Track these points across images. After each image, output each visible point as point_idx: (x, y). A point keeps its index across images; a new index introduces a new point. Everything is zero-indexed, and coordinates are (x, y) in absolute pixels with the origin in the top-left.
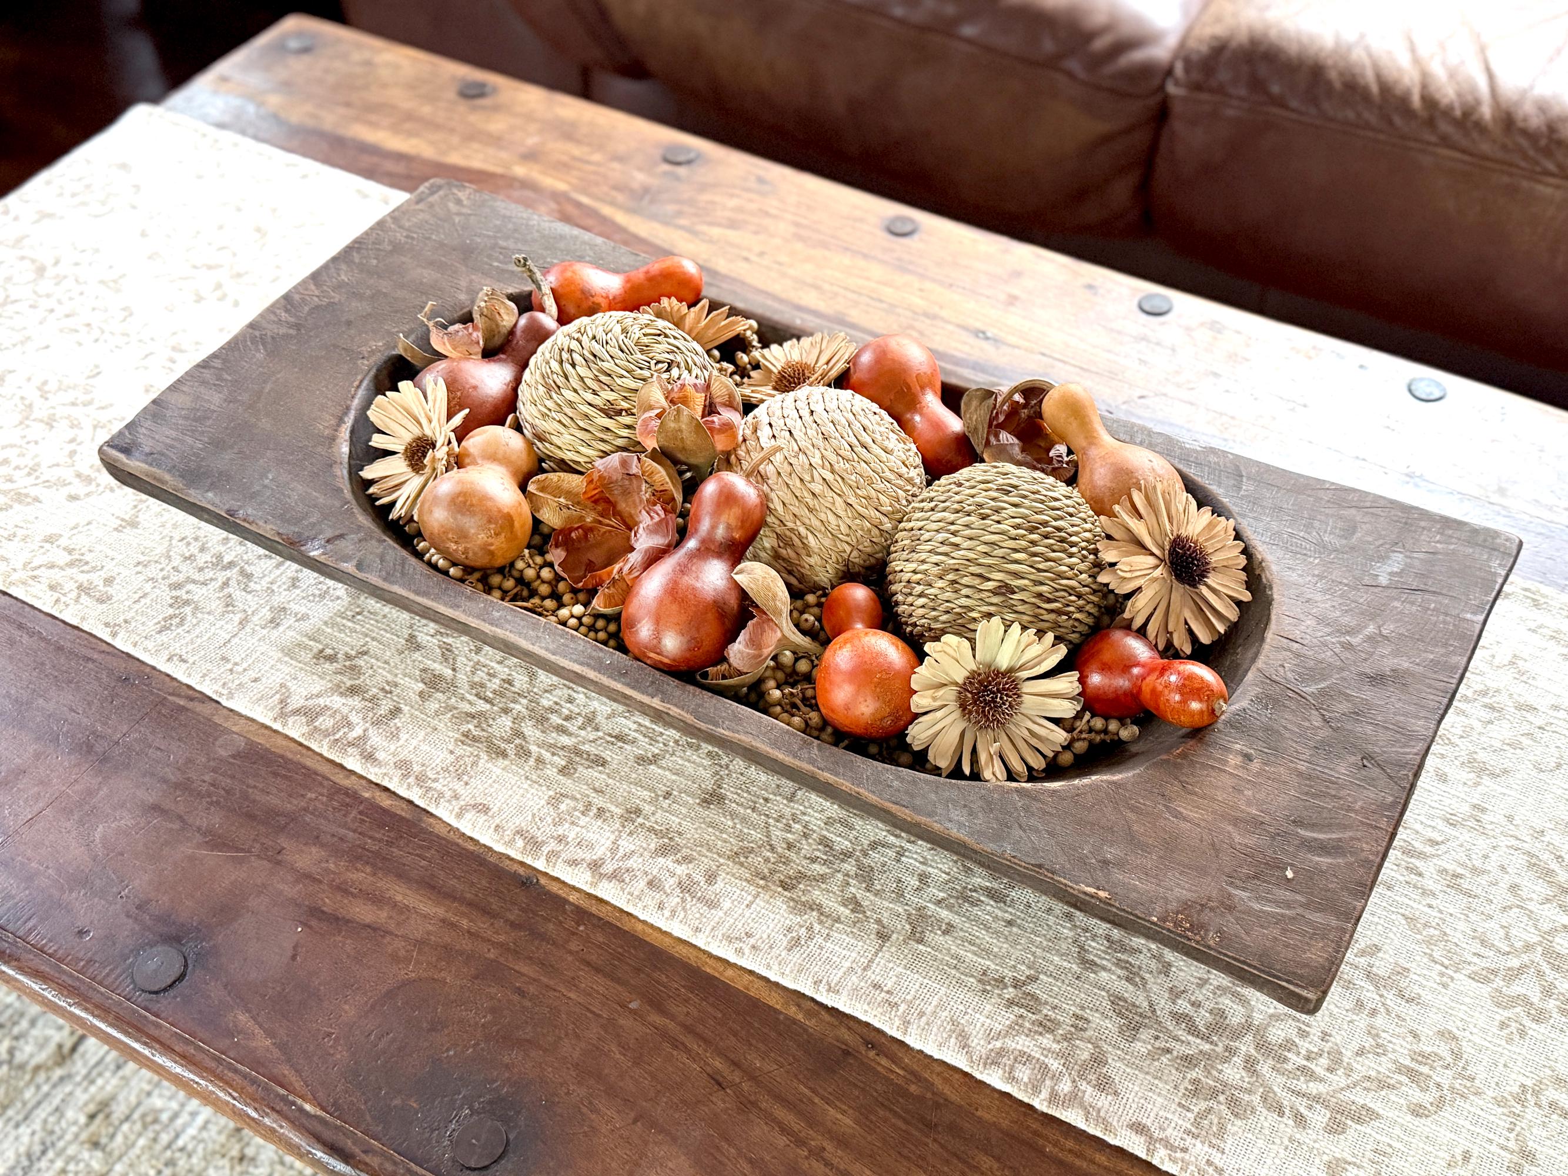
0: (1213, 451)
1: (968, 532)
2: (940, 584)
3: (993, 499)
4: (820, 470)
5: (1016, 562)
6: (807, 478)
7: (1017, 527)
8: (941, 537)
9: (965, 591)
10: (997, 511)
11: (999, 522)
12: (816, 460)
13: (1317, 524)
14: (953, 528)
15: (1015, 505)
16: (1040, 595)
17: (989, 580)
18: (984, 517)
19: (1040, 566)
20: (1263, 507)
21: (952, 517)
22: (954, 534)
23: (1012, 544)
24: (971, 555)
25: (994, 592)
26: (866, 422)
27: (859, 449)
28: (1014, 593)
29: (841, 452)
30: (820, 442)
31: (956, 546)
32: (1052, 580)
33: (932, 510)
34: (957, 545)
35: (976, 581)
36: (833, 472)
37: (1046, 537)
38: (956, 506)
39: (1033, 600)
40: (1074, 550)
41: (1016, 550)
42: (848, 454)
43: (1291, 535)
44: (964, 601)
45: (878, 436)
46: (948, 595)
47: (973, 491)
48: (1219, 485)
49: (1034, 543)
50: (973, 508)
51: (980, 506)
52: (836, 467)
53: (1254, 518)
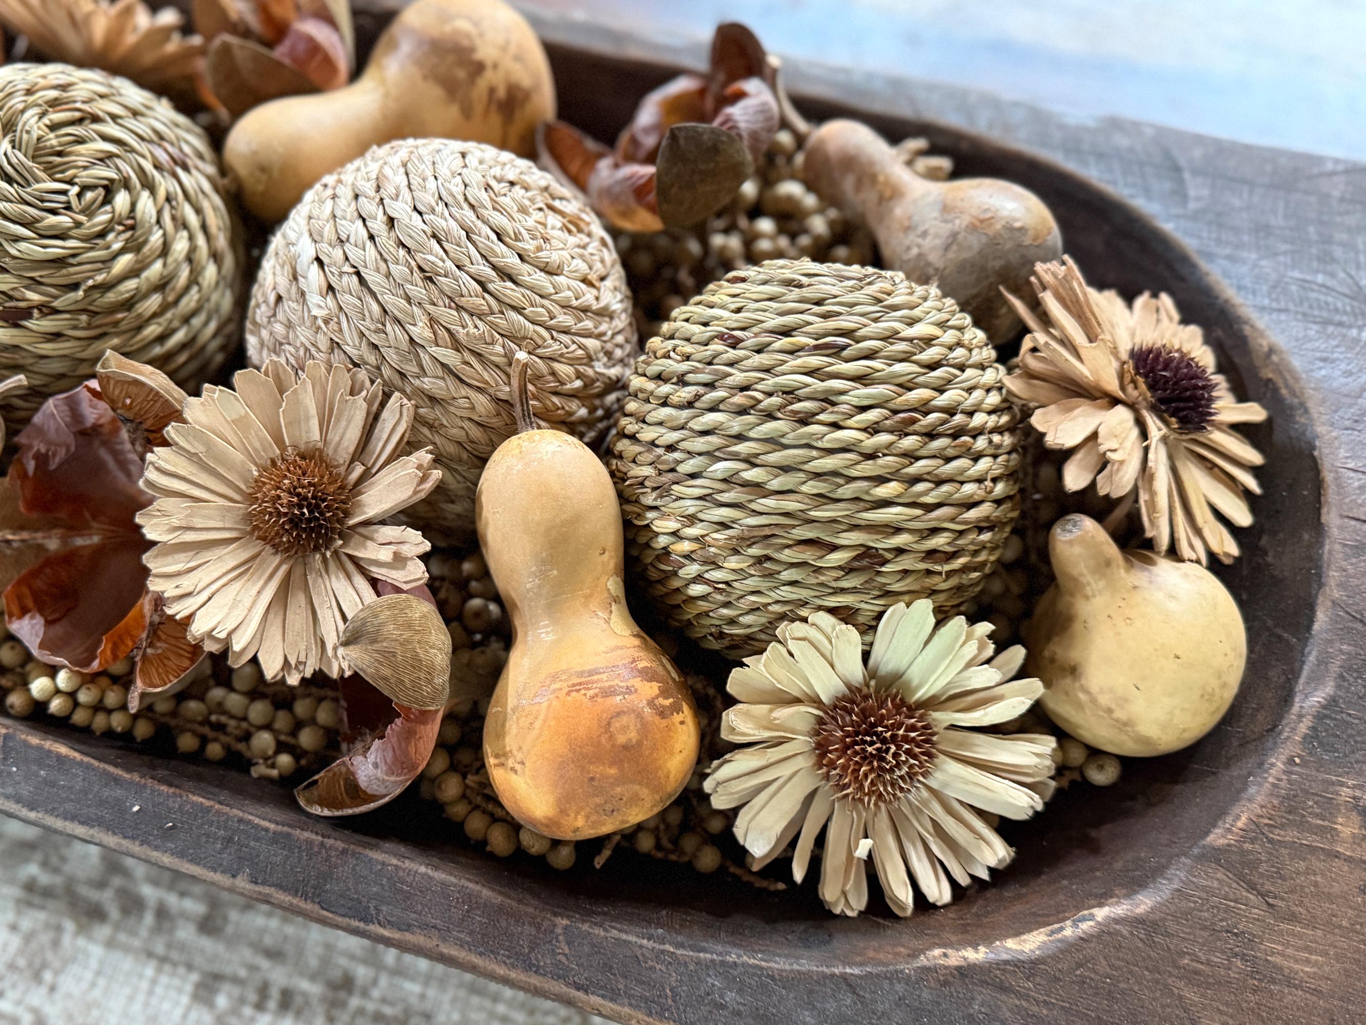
0: (1115, 124)
1: (775, 457)
2: (733, 563)
3: (811, 373)
4: (433, 350)
5: (886, 503)
6: (411, 368)
7: (873, 429)
8: (721, 468)
9: (786, 575)
10: (828, 400)
11: (836, 426)
12: (421, 331)
13: (1338, 252)
14: (742, 448)
15: (861, 379)
16: (931, 554)
17: (834, 548)
18: (804, 420)
19: (929, 499)
20: (1236, 231)
21: (736, 425)
22: (750, 461)
23: (868, 468)
24: (790, 504)
25: (848, 569)
26: (499, 220)
27: (497, 285)
28: (885, 562)
29: (463, 301)
30: (418, 290)
31: (757, 488)
32: (952, 520)
33: (690, 405)
34: (758, 485)
35: (807, 555)
36: (457, 346)
37: (931, 435)
38: (739, 399)
39: (922, 566)
40: (981, 443)
41: (881, 480)
42: (480, 302)
43: (1304, 284)
44: (786, 593)
45: (529, 245)
46: (752, 583)
47: (764, 359)
48: (1147, 193)
49: (911, 456)
50: (775, 400)
51: (790, 393)
52: (461, 333)
53: (1229, 258)
